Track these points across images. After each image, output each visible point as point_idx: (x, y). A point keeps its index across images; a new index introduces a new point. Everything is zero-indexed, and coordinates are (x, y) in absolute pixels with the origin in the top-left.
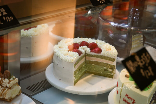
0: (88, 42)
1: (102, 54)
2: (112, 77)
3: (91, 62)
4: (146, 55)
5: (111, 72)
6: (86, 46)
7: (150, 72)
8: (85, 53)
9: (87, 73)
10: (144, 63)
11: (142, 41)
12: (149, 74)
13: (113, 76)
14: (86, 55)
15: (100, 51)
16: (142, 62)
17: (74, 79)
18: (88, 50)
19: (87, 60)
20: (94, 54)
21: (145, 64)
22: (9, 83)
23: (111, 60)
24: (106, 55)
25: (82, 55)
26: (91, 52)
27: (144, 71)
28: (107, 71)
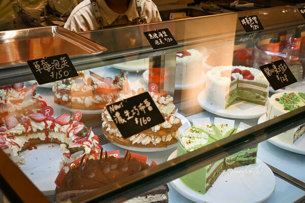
0: (241, 69)
1: (255, 80)
2: (263, 104)
3: (243, 89)
4: (283, 65)
5: (263, 99)
6: (239, 73)
7: (285, 78)
8: (238, 80)
9: (239, 99)
10: (280, 71)
11: (302, 74)
12: (284, 80)
13: (265, 103)
14: (238, 81)
15: (252, 78)
16: (278, 70)
17: (225, 103)
18: (241, 77)
19: (239, 86)
20: (246, 80)
21: (282, 71)
22: (165, 100)
23: (264, 87)
24: (259, 82)
25: (234, 81)
26: (243, 78)
27: (279, 77)
28: (259, 98)
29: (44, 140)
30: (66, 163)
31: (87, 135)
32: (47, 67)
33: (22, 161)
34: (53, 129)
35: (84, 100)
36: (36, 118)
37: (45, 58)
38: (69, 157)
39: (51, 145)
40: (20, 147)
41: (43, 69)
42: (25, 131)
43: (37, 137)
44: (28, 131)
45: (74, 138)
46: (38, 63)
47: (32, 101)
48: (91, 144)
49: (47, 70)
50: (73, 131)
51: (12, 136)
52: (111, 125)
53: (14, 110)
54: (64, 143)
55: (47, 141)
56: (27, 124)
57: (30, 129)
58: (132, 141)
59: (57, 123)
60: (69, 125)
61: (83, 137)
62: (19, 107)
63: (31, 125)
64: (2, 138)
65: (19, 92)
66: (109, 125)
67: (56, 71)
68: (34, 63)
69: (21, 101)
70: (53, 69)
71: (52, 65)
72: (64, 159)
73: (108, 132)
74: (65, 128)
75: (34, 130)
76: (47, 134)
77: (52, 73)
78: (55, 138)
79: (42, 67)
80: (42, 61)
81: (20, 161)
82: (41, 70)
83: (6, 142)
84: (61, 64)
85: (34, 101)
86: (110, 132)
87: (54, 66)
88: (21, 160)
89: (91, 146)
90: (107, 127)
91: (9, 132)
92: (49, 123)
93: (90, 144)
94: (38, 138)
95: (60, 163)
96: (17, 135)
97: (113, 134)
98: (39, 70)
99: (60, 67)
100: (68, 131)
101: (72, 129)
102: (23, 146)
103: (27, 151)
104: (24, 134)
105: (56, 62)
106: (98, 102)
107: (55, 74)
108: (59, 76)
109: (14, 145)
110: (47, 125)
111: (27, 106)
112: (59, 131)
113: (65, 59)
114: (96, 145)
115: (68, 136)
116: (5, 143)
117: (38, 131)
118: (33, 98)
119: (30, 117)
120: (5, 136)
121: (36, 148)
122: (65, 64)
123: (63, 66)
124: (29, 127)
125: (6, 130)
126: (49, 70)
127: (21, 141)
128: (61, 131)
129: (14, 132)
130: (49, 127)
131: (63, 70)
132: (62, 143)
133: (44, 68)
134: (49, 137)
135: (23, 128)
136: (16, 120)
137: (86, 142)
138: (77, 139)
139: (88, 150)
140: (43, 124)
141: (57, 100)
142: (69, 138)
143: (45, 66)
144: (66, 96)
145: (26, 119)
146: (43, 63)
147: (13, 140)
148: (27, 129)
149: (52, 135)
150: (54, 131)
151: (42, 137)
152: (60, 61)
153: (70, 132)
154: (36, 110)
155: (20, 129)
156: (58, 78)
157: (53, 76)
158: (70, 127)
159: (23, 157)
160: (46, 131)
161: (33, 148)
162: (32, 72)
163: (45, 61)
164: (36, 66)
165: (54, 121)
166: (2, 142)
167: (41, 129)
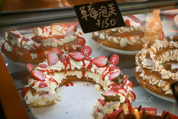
29: (80, 78)
30: (100, 109)
31: (122, 82)
32: (93, 13)
33: (59, 98)
34: (90, 69)
35: (119, 40)
36: (75, 57)
37: (93, 3)
38: (103, 105)
39: (86, 83)
40: (58, 84)
41: (89, 16)
42: (64, 69)
43: (74, 75)
44: (67, 69)
45: (109, 83)
46: (85, 9)
47: (73, 38)
48: (126, 92)
49: (94, 17)
50: (109, 75)
51: (52, 72)
52: (145, 71)
53: (57, 45)
54: (99, 84)
55: (83, 79)
56: (66, 62)
57: (68, 67)
58: (165, 92)
59: (95, 64)
60: (105, 68)
61: (119, 84)
62: (61, 42)
63: (70, 63)
64: (43, 75)
65: (62, 26)
66: (143, 71)
67: (102, 18)
68: (80, 9)
69: (63, 37)
70: (99, 17)
71: (99, 12)
72: (98, 104)
73: (141, 77)
74: (101, 70)
75: (73, 68)
76: (84, 73)
77: (99, 21)
78: (90, 77)
79: (88, 13)
80: (89, 7)
81: (57, 98)
82: (87, 17)
83: (46, 79)
84: (108, 11)
85: (75, 38)
86: (143, 78)
87: (101, 14)
88: (58, 96)
89: (126, 94)
90: (141, 72)
91: (49, 68)
92: (87, 63)
93: (124, 93)
94: (76, 76)
95: (94, 106)
96: (57, 71)
97: (145, 80)
98: (85, 16)
99: (107, 15)
100: (104, 74)
101: (108, 73)
102: (61, 82)
103: (64, 87)
104: (62, 71)
105: (104, 8)
106: (133, 44)
107: (101, 22)
108: (105, 25)
109: (53, 82)
110: (84, 65)
111: (68, 42)
112: (95, 72)
113: (113, 6)
114: (130, 93)
115: (104, 79)
116: (44, 81)
117: (76, 69)
118: (74, 35)
119: (70, 55)
120: (46, 73)
121: (72, 85)
122: (112, 11)
123: (110, 13)
124: (68, 65)
125: (47, 66)
126: (95, 17)
127: (59, 78)
128: (97, 72)
129: (54, 69)
130: (86, 67)
131: (110, 18)
132: (97, 84)
133: (91, 15)
134: (86, 76)
135: (63, 65)
136: (57, 57)
137: (122, 90)
138: (112, 85)
139: (123, 99)
140: (81, 63)
141: (94, 36)
142: (104, 81)
143: (92, 13)
144: (104, 35)
145: (66, 56)
146: (89, 9)
147: (52, 76)
148: (66, 66)
149: (88, 75)
150: (90, 71)
151: (79, 75)
152: (108, 8)
153: (105, 75)
154: (75, 46)
155: (60, 66)
156: (104, 27)
157: (99, 24)
158: (106, 70)
159: (59, 94)
160: (83, 70)
161: (70, 84)
162: (76, 15)
163: (93, 7)
164: (82, 12)
165: (91, 61)
166: (42, 79)
167: (79, 68)
